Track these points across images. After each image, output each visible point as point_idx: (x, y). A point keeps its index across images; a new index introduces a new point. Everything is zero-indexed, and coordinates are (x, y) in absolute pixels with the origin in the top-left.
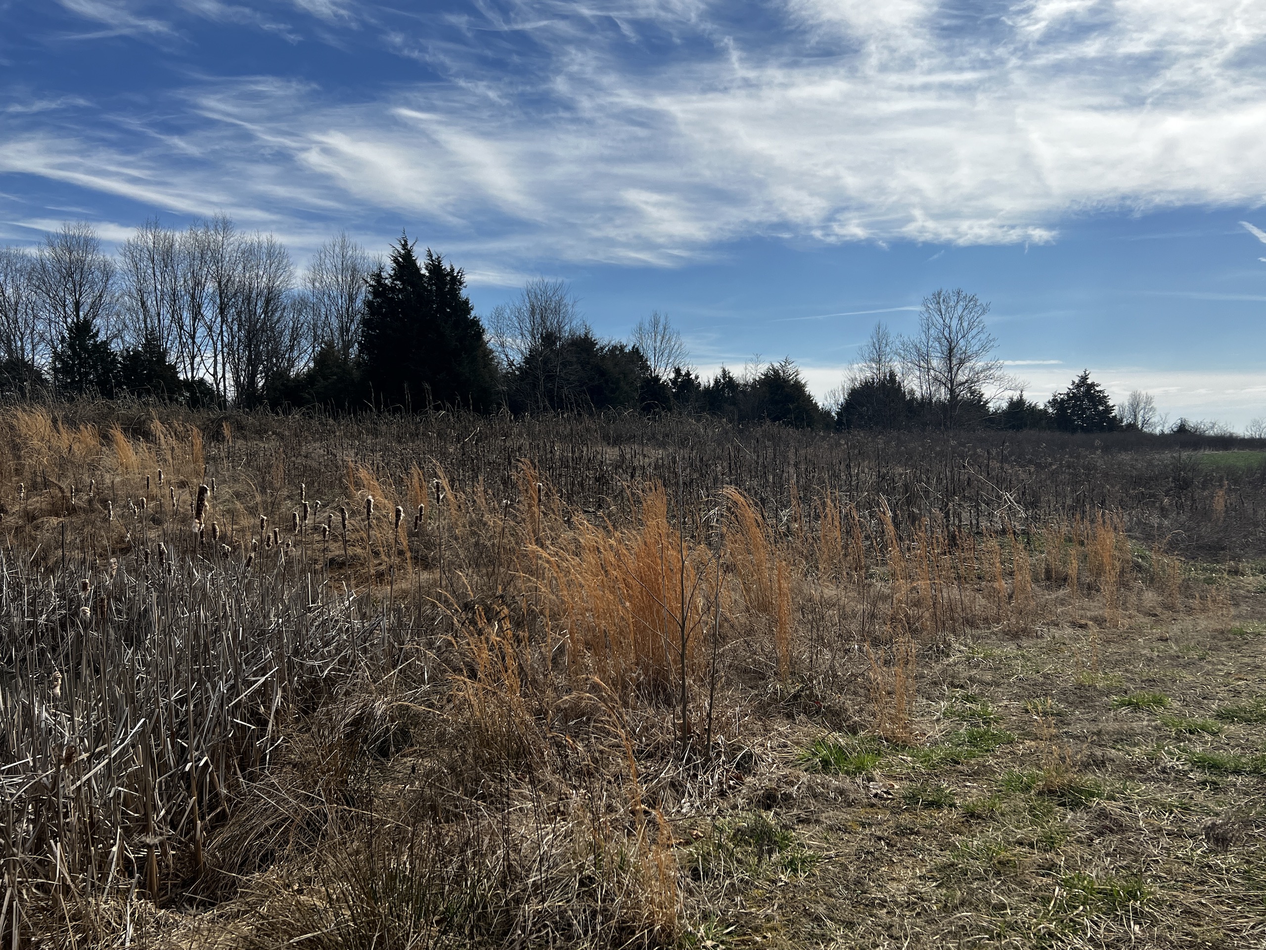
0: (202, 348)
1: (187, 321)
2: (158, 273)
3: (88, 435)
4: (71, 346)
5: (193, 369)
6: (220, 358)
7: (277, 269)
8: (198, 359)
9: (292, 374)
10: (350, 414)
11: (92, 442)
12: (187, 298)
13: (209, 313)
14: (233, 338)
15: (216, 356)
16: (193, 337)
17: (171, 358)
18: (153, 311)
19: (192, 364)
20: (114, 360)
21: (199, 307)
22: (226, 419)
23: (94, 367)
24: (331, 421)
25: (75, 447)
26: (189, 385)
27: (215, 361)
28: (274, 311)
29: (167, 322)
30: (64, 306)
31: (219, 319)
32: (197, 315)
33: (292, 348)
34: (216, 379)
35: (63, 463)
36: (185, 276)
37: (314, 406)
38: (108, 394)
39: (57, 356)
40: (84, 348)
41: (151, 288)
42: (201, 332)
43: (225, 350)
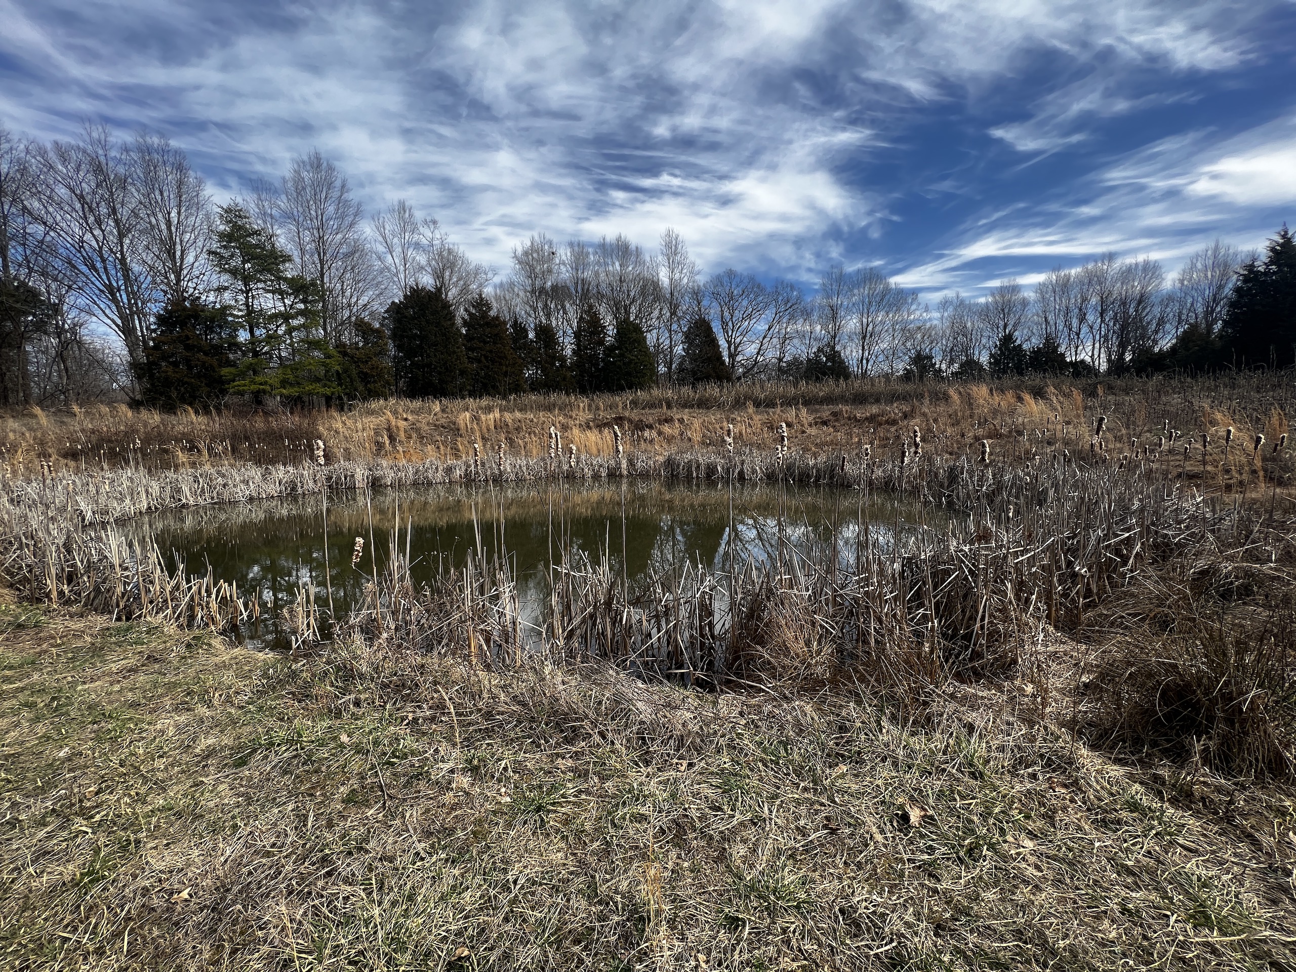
0: (1084, 341)
1: (1075, 323)
2: (1057, 299)
3: (1010, 395)
4: (1000, 349)
5: (1076, 354)
6: (1097, 345)
7: (1151, 278)
8: (1081, 348)
9: (1157, 350)
10: (1208, 373)
11: (1012, 401)
12: (1077, 311)
13: (1090, 318)
14: (1109, 331)
15: (1094, 344)
16: (1078, 334)
17: (1062, 349)
18: (1052, 322)
19: (1076, 351)
20: (1025, 354)
21: (1085, 314)
22: (1100, 383)
23: (1013, 359)
24: (1189, 380)
25: (1002, 403)
26: (1074, 364)
27: (1093, 348)
28: (1144, 309)
29: (1061, 328)
30: (998, 327)
31: (1099, 320)
32: (1082, 319)
33: (1156, 332)
34: (1092, 359)
35: (995, 412)
36: (1076, 297)
37: (1174, 371)
38: (1021, 373)
39: (992, 356)
40: (1007, 349)
41: (1052, 309)
42: (1085, 329)
43: (1102, 339)
